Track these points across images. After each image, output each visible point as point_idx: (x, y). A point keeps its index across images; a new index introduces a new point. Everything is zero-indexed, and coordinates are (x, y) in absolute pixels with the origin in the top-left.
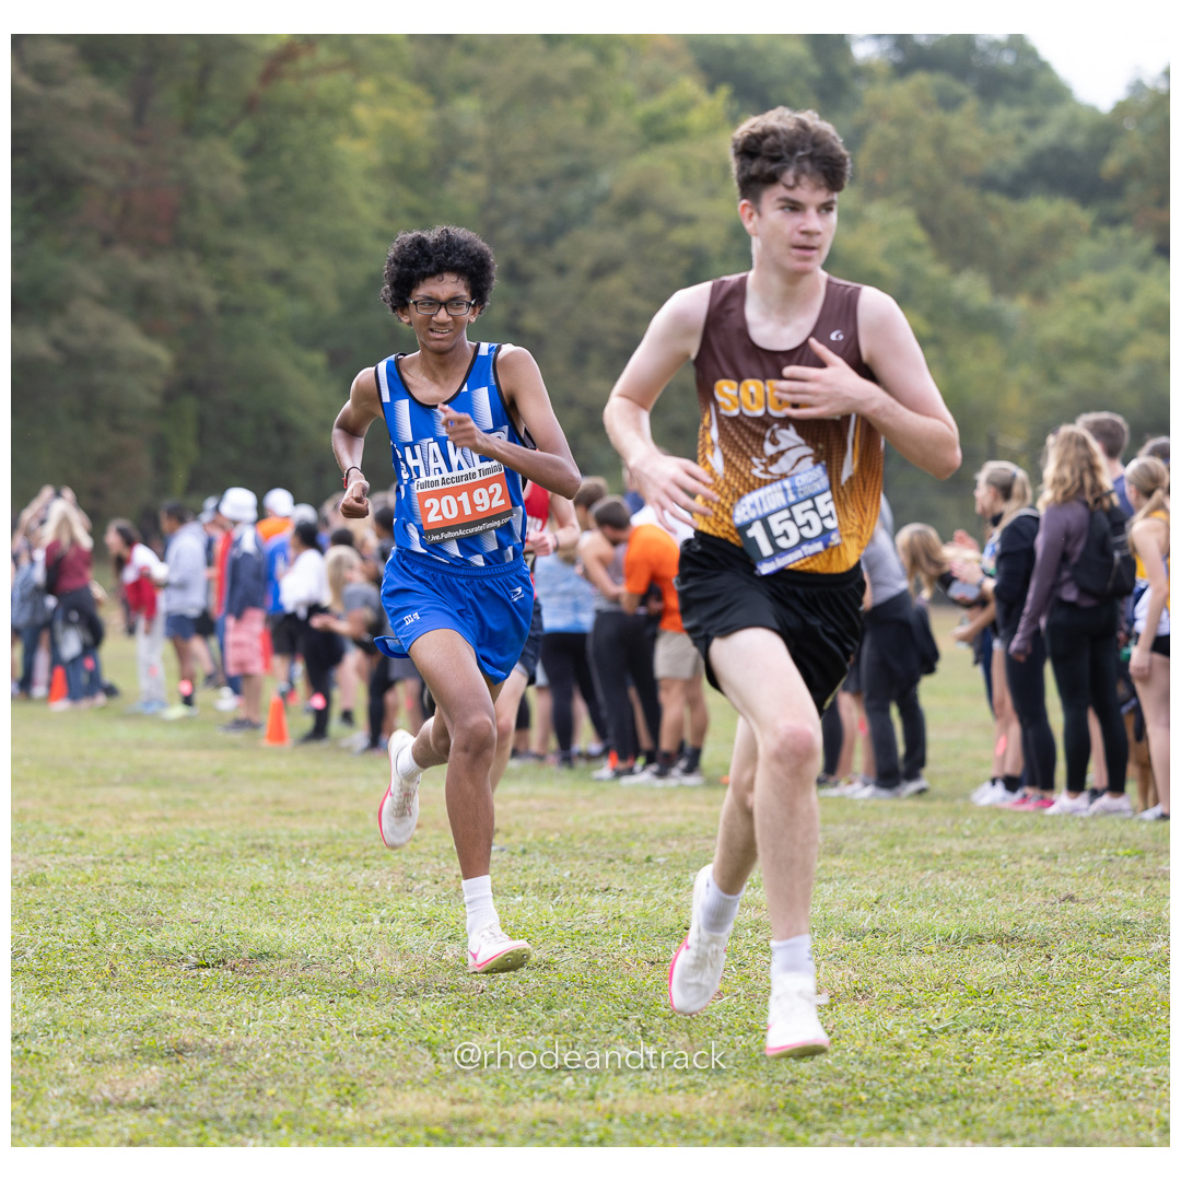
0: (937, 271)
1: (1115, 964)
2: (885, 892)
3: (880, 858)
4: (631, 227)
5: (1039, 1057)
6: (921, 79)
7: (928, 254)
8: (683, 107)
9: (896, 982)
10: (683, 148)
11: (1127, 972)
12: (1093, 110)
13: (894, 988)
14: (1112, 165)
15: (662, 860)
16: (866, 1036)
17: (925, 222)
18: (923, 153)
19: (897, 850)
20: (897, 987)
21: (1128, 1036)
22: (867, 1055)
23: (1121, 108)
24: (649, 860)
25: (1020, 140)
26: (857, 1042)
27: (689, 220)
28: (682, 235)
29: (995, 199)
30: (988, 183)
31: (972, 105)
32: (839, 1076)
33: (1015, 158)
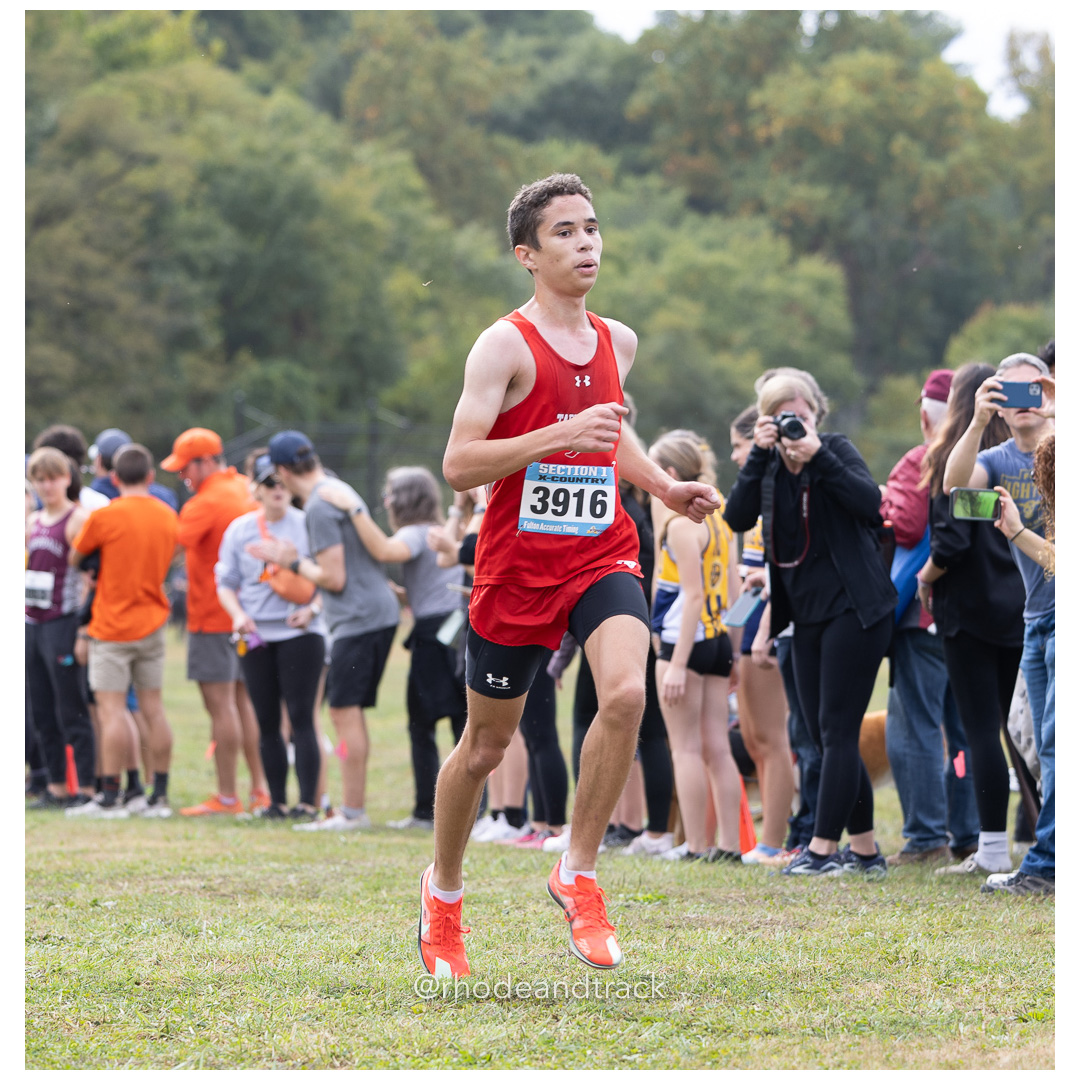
0: (437, 223)
1: (633, 1026)
2: (369, 941)
3: (362, 903)
4: (81, 167)
7: (427, 203)
9: (378, 1046)
10: (143, 76)
11: (645, 1035)
12: (616, 39)
13: (377, 1053)
14: (638, 104)
15: (110, 904)
17: (423, 166)
18: (421, 87)
19: (384, 893)
20: (380, 1052)
23: (648, 38)
24: (95, 904)
25: (532, 73)
27: (151, 161)
28: (141, 178)
29: (503, 141)
30: (496, 123)
31: (478, 31)
33: (527, 95)
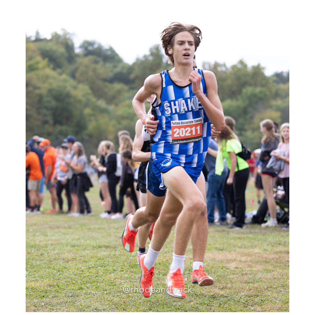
0: (93, 99)
2: (80, 236)
5: (113, 273)
6: (90, 57)
7: (92, 96)
8: (38, 63)
9: (82, 256)
12: (128, 64)
14: (132, 76)
16: (75, 269)
17: (92, 88)
20: (82, 258)
21: (133, 268)
22: (75, 273)
23: (134, 64)
25: (112, 71)
26: (73, 270)
27: (39, 88)
28: (37, 92)
30: (105, 80)
31: (101, 63)
32: (69, 277)
